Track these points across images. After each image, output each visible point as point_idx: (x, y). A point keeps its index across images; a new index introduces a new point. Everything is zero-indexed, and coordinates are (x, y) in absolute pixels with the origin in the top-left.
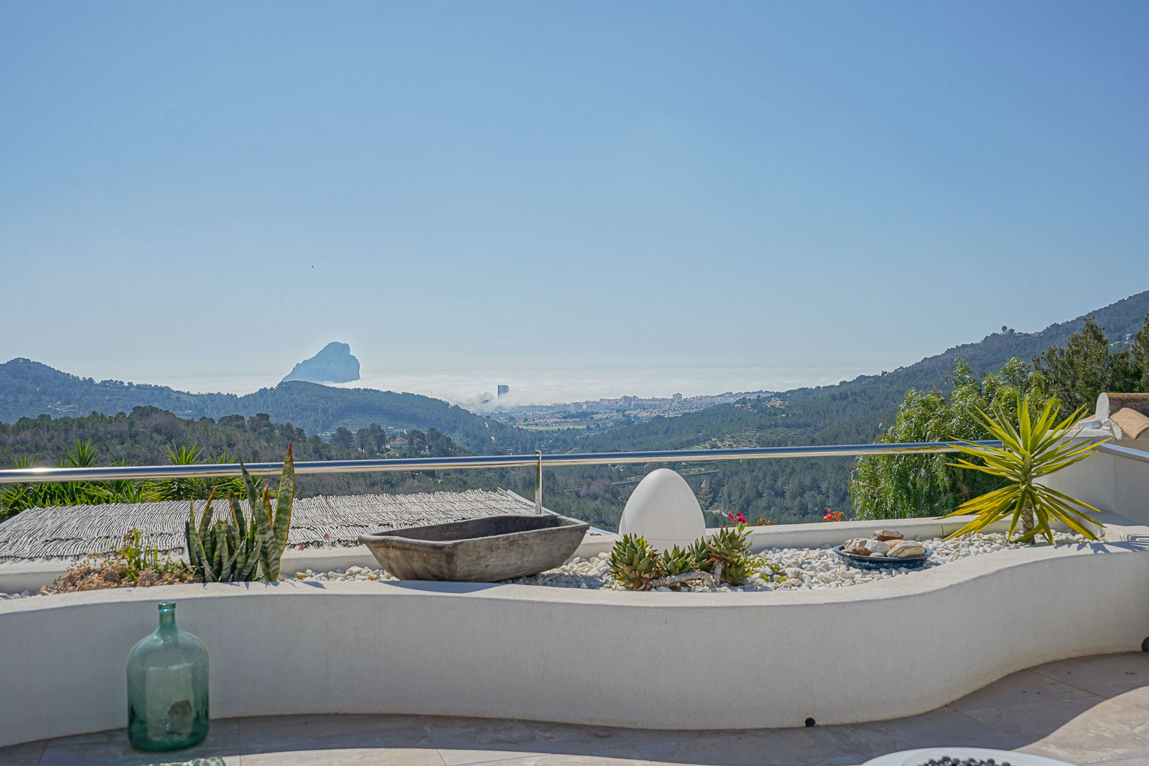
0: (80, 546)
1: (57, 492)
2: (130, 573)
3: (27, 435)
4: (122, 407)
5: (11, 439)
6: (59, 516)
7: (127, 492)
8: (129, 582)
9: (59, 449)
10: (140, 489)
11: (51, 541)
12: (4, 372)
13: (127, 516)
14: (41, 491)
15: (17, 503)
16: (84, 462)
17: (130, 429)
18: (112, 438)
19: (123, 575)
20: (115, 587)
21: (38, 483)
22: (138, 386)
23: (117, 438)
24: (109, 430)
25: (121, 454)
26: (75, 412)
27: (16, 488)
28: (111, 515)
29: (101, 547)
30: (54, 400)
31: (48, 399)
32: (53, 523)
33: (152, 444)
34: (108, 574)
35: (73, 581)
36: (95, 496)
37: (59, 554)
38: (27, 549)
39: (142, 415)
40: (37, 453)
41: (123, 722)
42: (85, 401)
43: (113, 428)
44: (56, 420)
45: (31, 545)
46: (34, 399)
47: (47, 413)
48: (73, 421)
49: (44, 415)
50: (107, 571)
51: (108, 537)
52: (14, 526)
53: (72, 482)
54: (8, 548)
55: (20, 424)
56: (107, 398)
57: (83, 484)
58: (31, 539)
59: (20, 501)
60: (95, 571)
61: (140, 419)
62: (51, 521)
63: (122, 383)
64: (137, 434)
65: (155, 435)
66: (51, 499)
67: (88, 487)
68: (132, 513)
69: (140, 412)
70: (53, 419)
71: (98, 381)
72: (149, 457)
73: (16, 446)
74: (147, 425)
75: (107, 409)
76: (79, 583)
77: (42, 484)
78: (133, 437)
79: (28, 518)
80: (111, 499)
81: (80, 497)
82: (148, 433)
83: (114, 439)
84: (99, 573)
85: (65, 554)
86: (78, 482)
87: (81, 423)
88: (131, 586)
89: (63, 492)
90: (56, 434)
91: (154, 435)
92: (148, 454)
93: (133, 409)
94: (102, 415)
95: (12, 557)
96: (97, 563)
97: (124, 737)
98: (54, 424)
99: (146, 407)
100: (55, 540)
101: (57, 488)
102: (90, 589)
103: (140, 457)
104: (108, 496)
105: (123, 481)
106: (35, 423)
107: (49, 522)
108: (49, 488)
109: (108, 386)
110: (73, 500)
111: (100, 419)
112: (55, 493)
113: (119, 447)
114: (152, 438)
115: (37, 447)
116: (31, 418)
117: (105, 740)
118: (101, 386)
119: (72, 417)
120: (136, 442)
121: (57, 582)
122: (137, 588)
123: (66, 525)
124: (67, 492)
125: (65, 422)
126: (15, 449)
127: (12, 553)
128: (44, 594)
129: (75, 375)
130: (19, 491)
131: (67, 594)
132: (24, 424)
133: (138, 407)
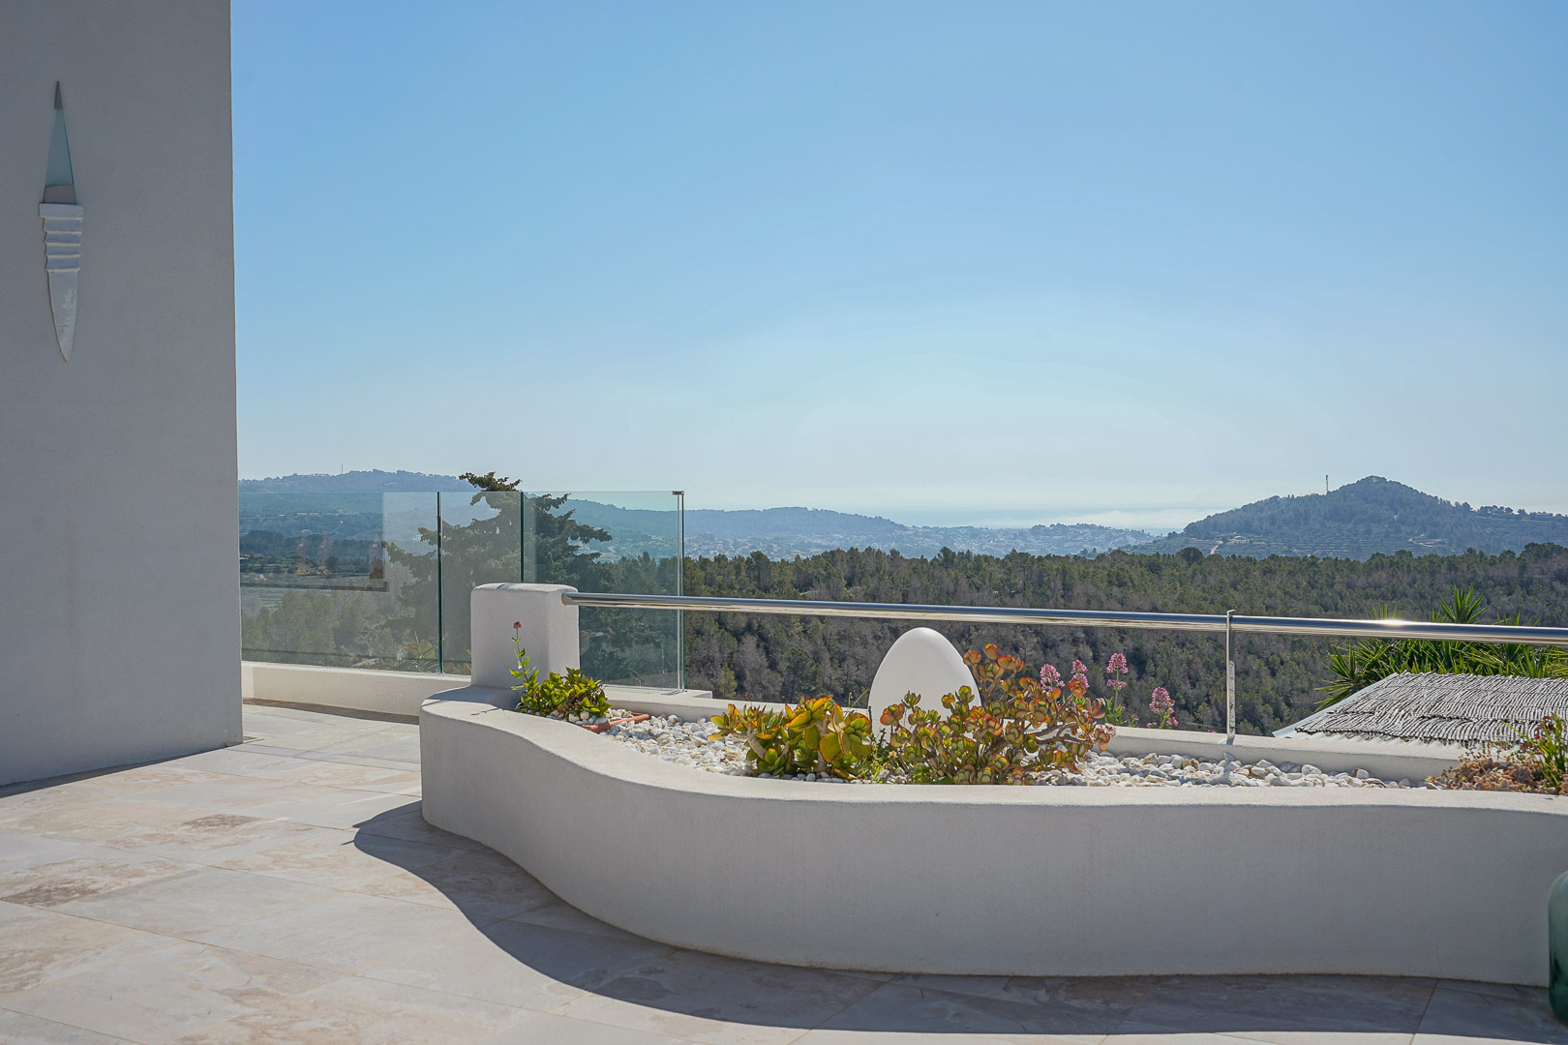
0: (1469, 729)
1: (1427, 653)
2: (1549, 774)
3: (1381, 576)
4: (1510, 543)
5: (1361, 581)
6: (1437, 685)
7: (1524, 660)
8: (1548, 786)
9: (1422, 596)
10: (1543, 659)
11: (1429, 719)
12: (1353, 495)
13: (1532, 694)
14: (1406, 651)
15: (1375, 664)
16: (1463, 617)
17: (1521, 575)
18: (1495, 586)
19: (1538, 776)
20: (1528, 792)
21: (1403, 640)
22: (1533, 515)
23: (1502, 586)
24: (1491, 575)
25: (1508, 608)
26: (1445, 549)
27: (1375, 645)
28: (1509, 691)
29: (1498, 734)
30: (1416, 531)
31: (1409, 530)
32: (1430, 694)
33: (1553, 597)
34: (1517, 773)
35: (1468, 776)
36: (1479, 663)
37: (1441, 736)
38: (1399, 724)
39: (1538, 555)
40: (1392, 600)
41: (1544, 979)
42: (1459, 535)
43: (1497, 572)
44: (1419, 558)
45: (1403, 721)
46: (1389, 530)
47: (1407, 549)
48: (1442, 561)
49: (1403, 552)
50: (1516, 767)
51: (1506, 721)
52: (1380, 693)
53: (1447, 642)
54: (1374, 721)
55: (1373, 562)
56: (1489, 530)
57: (1462, 646)
58: (1403, 712)
59: (1379, 661)
60: (1499, 766)
61: (1536, 562)
62: (1427, 691)
63: (1509, 510)
64: (1532, 582)
65: (1557, 584)
66: (1419, 662)
67: (1469, 650)
68: (1538, 691)
69: (1534, 552)
70: (1415, 556)
71: (1475, 507)
72: (1549, 614)
73: (1368, 590)
74: (1545, 570)
75: (1488, 546)
76: (1478, 779)
77: (1407, 642)
78: (1526, 585)
79: (1394, 685)
80: (1500, 669)
81: (1458, 664)
82: (1547, 581)
83: (1498, 587)
84: (1505, 769)
85: (1449, 738)
86: (1455, 642)
87: (1452, 564)
88: (1550, 792)
89: (1434, 654)
90: (1418, 576)
91: (1555, 583)
92: (1547, 610)
93: (1526, 547)
94: (1481, 553)
95: (1380, 733)
96: (1501, 755)
97: (1545, 1000)
98: (1417, 564)
99: (1543, 545)
100: (1434, 717)
101: (1428, 648)
102: (1493, 789)
103: (1534, 614)
104: (1497, 665)
105: (1517, 645)
106: (1391, 561)
107: (1425, 692)
108: (1417, 648)
109: (1490, 515)
110: (1449, 666)
111: (1478, 559)
112: (1424, 654)
113: (1505, 599)
114: (1552, 588)
115: (1394, 592)
116: (1386, 555)
117: (1516, 997)
118: (1480, 515)
119: (1440, 555)
120: (1529, 593)
121: (1447, 774)
122: (1560, 797)
123: (1446, 699)
124: (1440, 654)
125: (1432, 562)
126: (1367, 594)
127: (1380, 727)
128: (1430, 787)
129: (1444, 499)
130: (1377, 649)
131: (1461, 791)
132: (1377, 562)
133: (1533, 544)
